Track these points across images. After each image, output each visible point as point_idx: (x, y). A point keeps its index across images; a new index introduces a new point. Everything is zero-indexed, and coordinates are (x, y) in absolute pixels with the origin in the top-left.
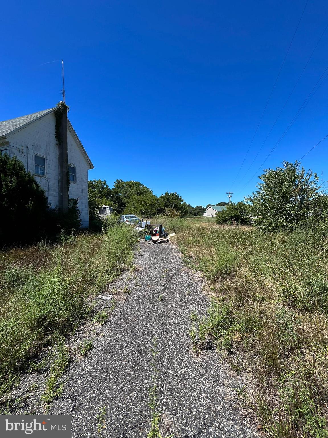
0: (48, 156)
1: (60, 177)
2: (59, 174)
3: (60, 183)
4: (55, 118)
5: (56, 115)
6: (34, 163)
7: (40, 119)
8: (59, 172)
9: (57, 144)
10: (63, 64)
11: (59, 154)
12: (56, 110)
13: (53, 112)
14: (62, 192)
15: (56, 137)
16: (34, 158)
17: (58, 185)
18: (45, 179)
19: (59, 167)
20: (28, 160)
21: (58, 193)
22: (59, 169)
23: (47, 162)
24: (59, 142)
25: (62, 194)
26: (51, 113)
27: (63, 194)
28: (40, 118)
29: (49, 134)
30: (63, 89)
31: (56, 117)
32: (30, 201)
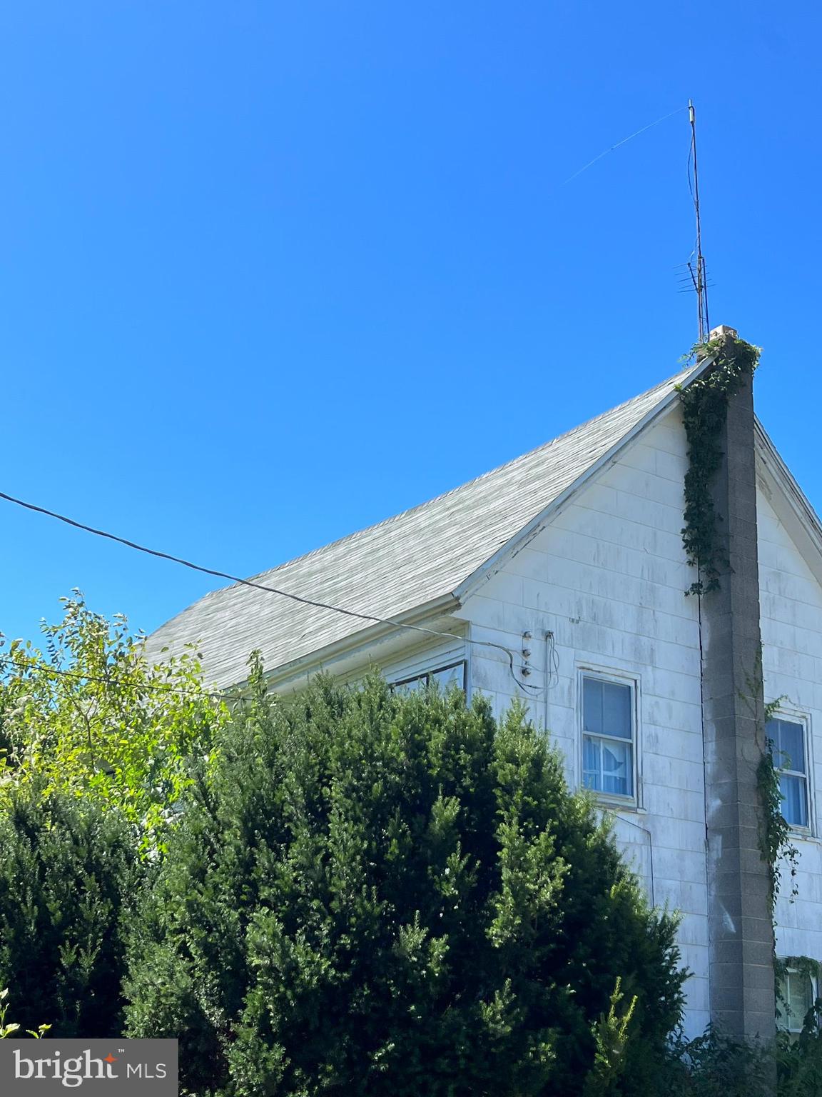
0: (650, 668)
1: (718, 802)
2: (712, 784)
3: (718, 842)
4: (686, 436)
5: (686, 414)
6: (576, 730)
7: (610, 463)
8: (709, 767)
9: (696, 588)
10: (692, 122)
11: (705, 648)
12: (689, 386)
13: (675, 405)
14: (736, 911)
15: (689, 545)
16: (577, 695)
17: (703, 858)
18: (633, 818)
19: (712, 731)
20: (552, 709)
21: (705, 919)
22: (711, 746)
23: (644, 706)
24: (710, 572)
25: (732, 928)
26: (664, 414)
27: (738, 925)
28: (611, 458)
29: (655, 534)
30: (695, 253)
31: (687, 427)
32: (617, 996)
